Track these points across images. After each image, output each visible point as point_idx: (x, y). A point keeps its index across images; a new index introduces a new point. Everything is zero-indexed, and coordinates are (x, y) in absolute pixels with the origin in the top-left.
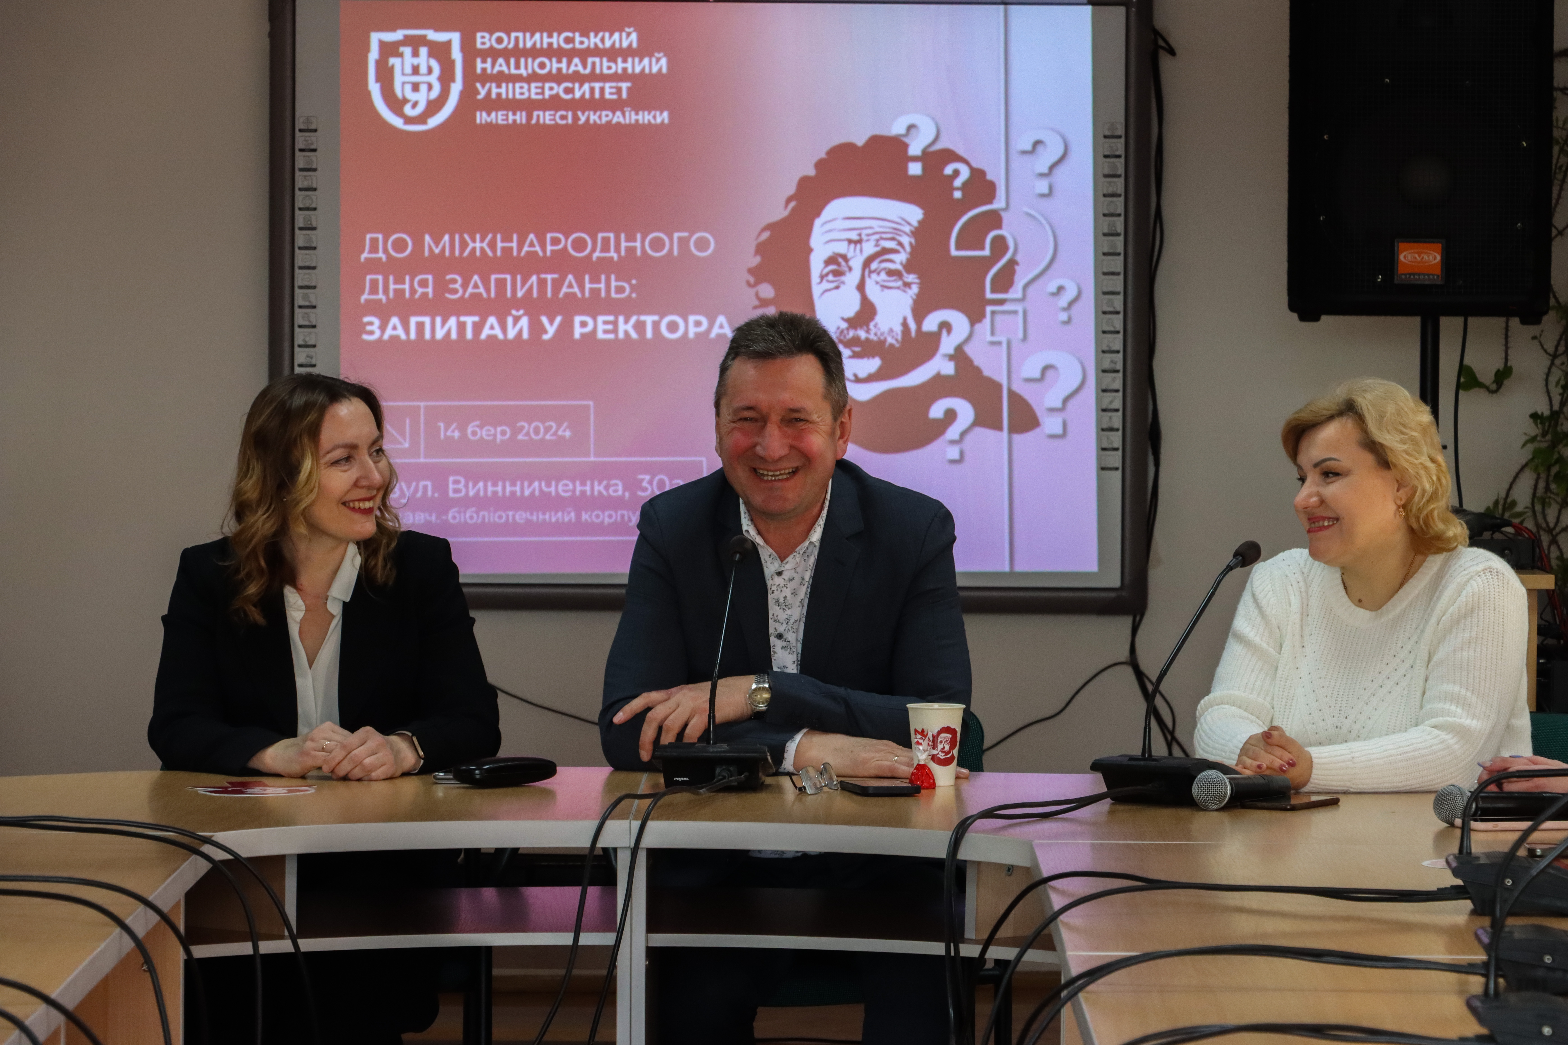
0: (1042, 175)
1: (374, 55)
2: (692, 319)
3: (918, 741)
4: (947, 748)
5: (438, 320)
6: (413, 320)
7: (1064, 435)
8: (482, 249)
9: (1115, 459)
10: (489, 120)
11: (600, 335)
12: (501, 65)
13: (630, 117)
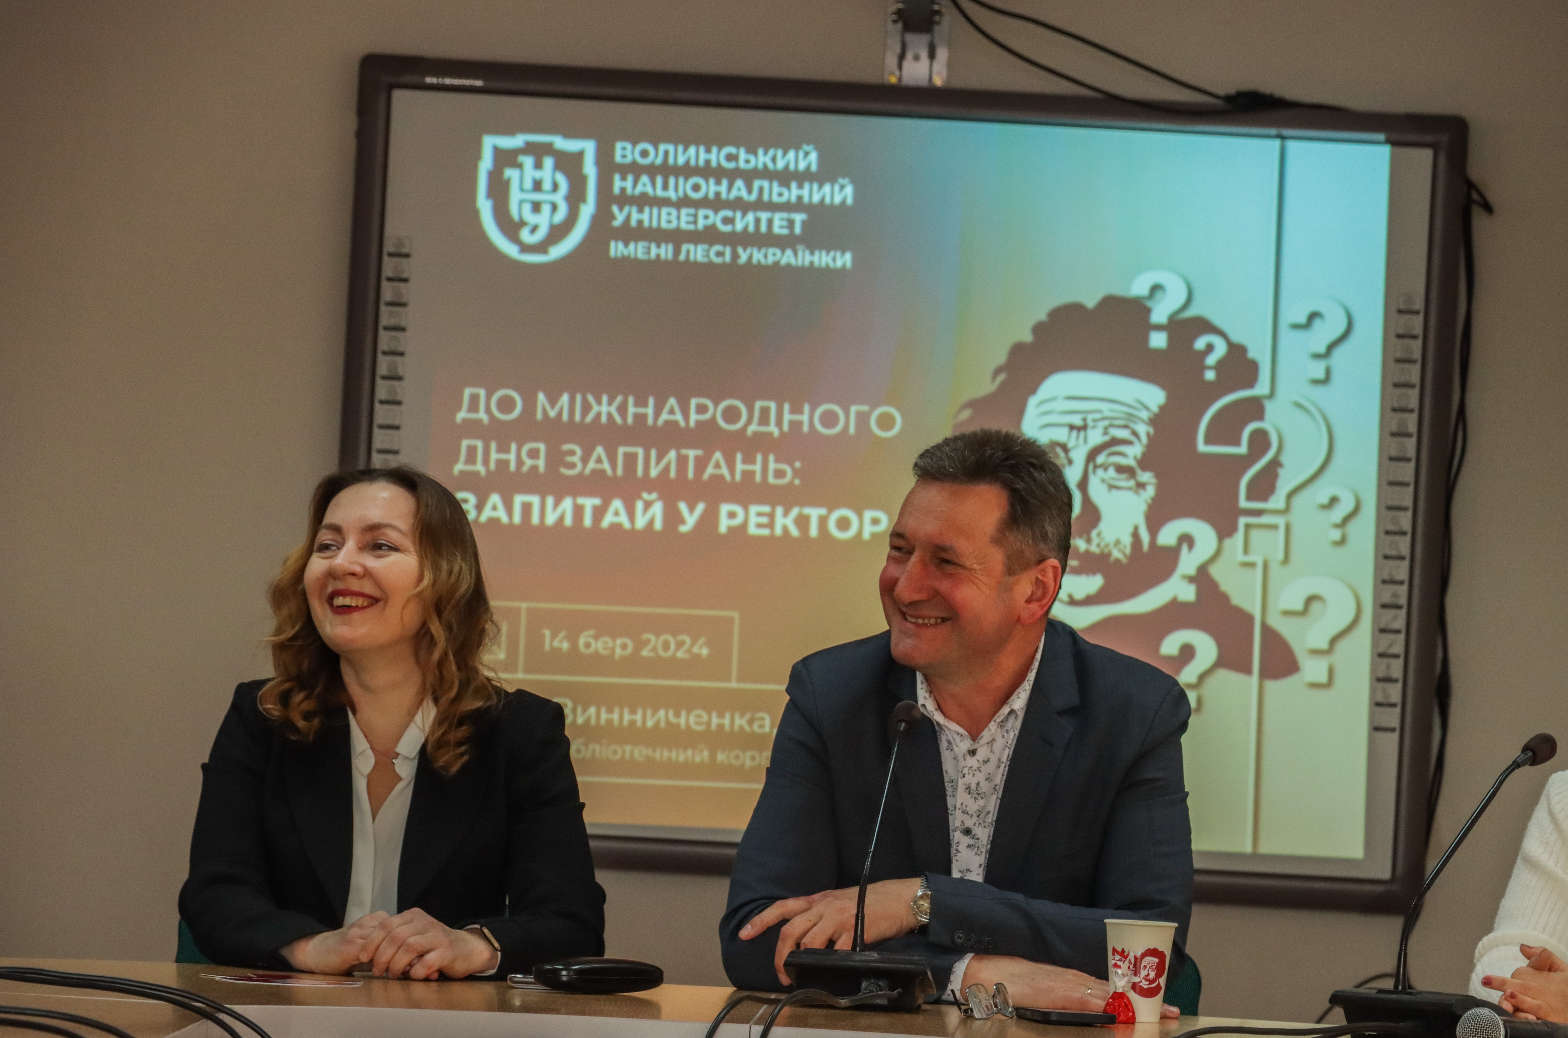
0: (1317, 356)
1: (486, 164)
2: (868, 515)
3: (1116, 963)
4: (1152, 975)
5: (550, 501)
6: (518, 500)
7: (1329, 684)
8: (610, 415)
9: (1392, 718)
10: (626, 253)
11: (752, 530)
12: (644, 185)
13: (804, 258)
